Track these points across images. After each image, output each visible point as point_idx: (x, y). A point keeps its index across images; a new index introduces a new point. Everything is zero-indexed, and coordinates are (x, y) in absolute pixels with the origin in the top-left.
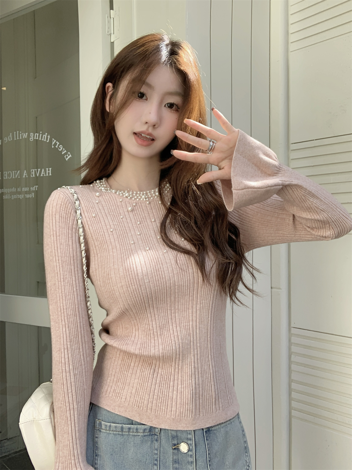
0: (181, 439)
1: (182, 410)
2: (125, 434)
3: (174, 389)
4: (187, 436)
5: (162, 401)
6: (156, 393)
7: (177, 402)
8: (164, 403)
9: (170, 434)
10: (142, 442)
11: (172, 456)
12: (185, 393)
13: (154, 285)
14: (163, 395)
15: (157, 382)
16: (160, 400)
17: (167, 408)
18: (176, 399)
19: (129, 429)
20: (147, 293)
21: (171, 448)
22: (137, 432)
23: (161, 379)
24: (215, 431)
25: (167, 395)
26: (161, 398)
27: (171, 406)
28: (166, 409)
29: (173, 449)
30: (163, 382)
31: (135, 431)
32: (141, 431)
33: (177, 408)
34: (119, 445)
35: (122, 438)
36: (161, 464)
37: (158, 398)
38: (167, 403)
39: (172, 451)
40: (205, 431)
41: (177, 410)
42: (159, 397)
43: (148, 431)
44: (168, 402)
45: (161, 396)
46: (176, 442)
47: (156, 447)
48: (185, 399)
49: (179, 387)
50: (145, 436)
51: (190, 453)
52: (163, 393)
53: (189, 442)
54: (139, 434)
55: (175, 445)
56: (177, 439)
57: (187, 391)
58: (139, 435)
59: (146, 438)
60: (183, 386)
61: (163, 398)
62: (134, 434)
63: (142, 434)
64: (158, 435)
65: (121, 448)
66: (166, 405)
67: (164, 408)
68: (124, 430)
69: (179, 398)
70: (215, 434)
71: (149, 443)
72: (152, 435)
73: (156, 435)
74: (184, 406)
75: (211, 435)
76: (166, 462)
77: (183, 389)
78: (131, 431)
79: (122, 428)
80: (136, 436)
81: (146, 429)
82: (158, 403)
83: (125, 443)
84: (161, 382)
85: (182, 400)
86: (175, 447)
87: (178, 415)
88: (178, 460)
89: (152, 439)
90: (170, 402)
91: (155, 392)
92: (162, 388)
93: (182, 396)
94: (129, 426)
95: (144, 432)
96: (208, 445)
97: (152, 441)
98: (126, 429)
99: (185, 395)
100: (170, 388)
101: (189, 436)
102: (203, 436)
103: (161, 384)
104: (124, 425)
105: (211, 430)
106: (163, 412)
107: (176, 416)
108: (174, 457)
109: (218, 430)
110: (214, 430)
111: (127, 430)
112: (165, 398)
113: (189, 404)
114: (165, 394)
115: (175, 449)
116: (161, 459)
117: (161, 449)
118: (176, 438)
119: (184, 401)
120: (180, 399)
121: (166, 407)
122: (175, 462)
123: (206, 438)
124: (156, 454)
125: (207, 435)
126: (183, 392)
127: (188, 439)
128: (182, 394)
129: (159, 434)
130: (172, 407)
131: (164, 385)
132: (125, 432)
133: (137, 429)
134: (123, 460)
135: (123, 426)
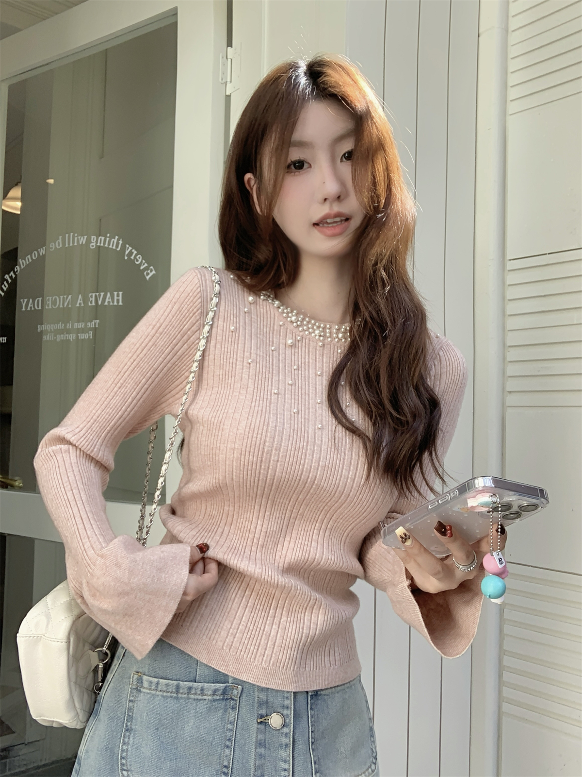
0: (272, 707)
1: (281, 656)
2: (181, 698)
3: (275, 621)
4: (284, 701)
5: (252, 636)
6: (244, 622)
7: (275, 642)
8: (254, 641)
9: (256, 699)
10: (209, 710)
11: (255, 735)
12: (290, 630)
13: (282, 468)
14: (255, 628)
15: (249, 604)
16: (249, 634)
17: (258, 649)
18: (275, 638)
19: (190, 688)
20: (267, 477)
21: (255, 720)
22: (202, 694)
23: (257, 601)
24: (326, 697)
25: (262, 628)
26: (250, 632)
27: (265, 647)
28: (255, 651)
29: (258, 723)
30: (258, 607)
31: (199, 692)
32: (210, 693)
33: (274, 652)
34: (170, 714)
35: (176, 703)
36: (236, 746)
37: (246, 631)
38: (258, 641)
39: (256, 725)
40: (311, 696)
41: (273, 655)
42: (247, 629)
43: (220, 692)
44: (261, 639)
45: (251, 628)
46: (263, 712)
47: (231, 719)
48: (288, 640)
49: (282, 620)
50: (214, 701)
51: (285, 730)
52: (256, 625)
53: (285, 712)
54: (205, 697)
55: (262, 716)
56: (267, 707)
57: (294, 627)
58: (205, 700)
59: (216, 704)
60: (289, 619)
61: (254, 632)
62: (196, 697)
63: (210, 697)
64: (236, 700)
65: (173, 719)
66: (257, 644)
67: (252, 648)
68: (181, 691)
69: (280, 637)
70: (325, 700)
71: (221, 711)
72: (227, 699)
73: (233, 700)
74: (285, 651)
75: (319, 702)
76: (245, 743)
77: (288, 624)
78: (193, 691)
79: (178, 687)
80: (200, 700)
81: (217, 689)
82: (244, 639)
83: (180, 711)
84: (255, 606)
85: (284, 641)
86: (261, 720)
87: (273, 664)
88: (265, 742)
89: (226, 705)
90: (265, 640)
91: (243, 619)
92: (255, 615)
93: (286, 634)
94: (190, 684)
95: (213, 695)
96: (312, 717)
97: (226, 710)
98: (183, 689)
99: (289, 634)
100: (269, 618)
101: (287, 702)
102: (306, 702)
103: (254, 609)
104: (181, 683)
105: (320, 695)
106: (250, 655)
107: (269, 664)
108: (259, 737)
109: (331, 696)
110: (325, 695)
111: (186, 691)
112: (257, 633)
113: (293, 649)
114: (259, 626)
115: (261, 722)
116: (236, 739)
117: (239, 723)
118: (265, 706)
119: (287, 643)
120: (282, 638)
121: (256, 647)
122: (260, 744)
123: (311, 706)
124: (230, 730)
125: (313, 701)
126: (287, 629)
127: (283, 707)
128: (286, 631)
129: (238, 699)
130: (266, 649)
131: (260, 613)
132: (182, 694)
133: (202, 690)
134: (175, 738)
135: (179, 683)
